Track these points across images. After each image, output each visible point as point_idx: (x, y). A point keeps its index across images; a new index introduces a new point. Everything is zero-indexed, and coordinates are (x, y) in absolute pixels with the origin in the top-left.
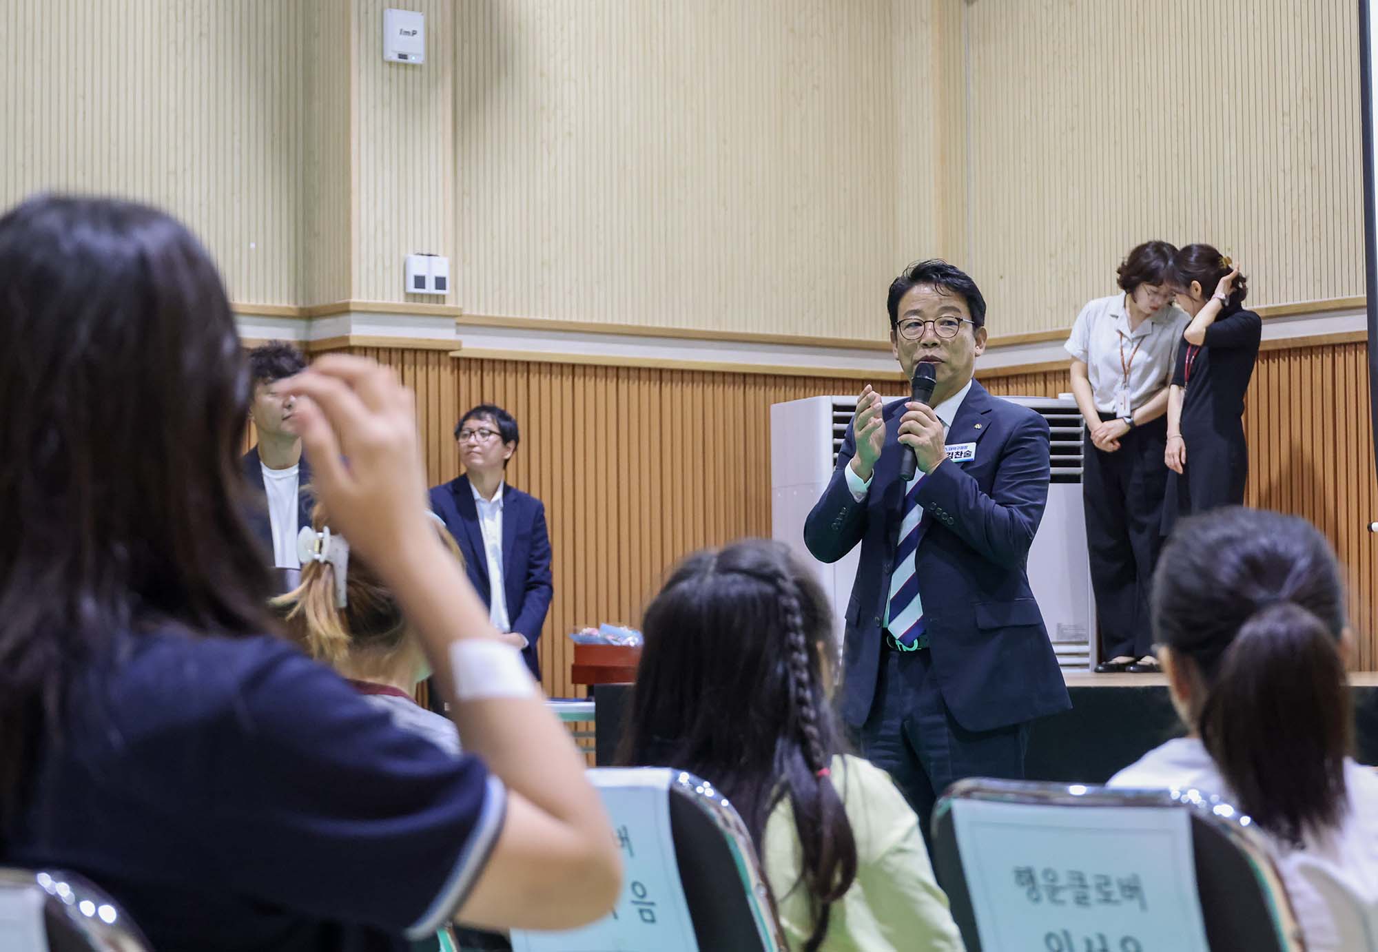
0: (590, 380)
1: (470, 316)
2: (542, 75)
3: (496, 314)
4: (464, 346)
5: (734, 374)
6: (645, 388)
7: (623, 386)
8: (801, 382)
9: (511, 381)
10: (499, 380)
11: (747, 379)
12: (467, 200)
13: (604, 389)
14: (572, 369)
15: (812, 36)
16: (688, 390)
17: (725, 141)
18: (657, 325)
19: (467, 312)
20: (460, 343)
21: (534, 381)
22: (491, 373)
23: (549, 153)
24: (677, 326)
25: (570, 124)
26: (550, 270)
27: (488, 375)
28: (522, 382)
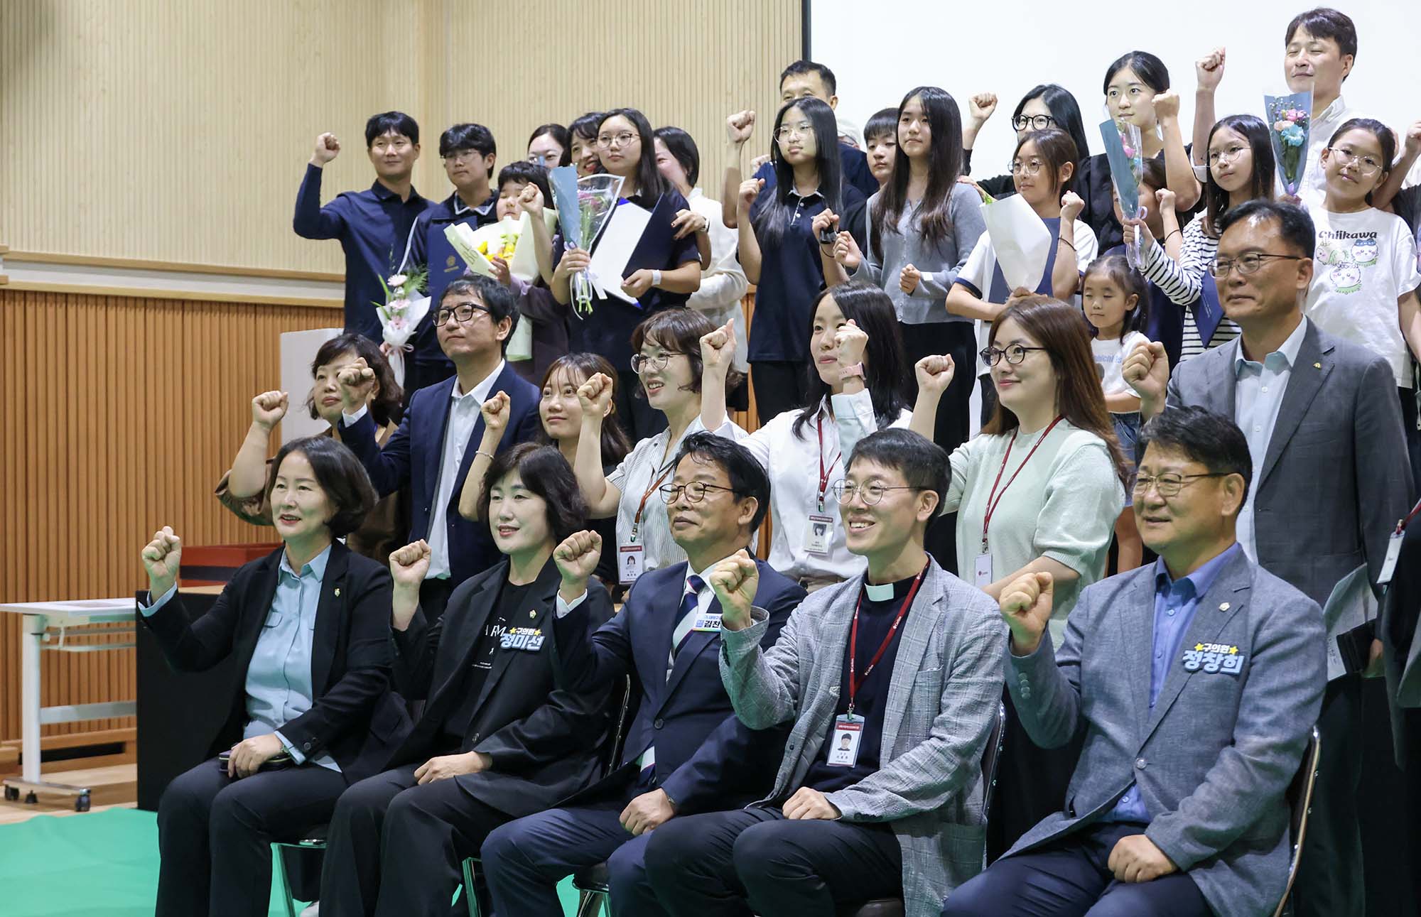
0: (121, 310)
1: (13, 252)
2: (79, 37)
3: (38, 251)
4: (11, 279)
5: (247, 305)
6: (169, 317)
7: (150, 315)
8: (303, 312)
9: (51, 310)
10: (40, 310)
11: (258, 309)
12: (11, 147)
13: (135, 317)
14: (106, 300)
15: (315, 9)
16: (207, 318)
17: (239, 101)
18: (179, 261)
19: (12, 249)
20: (6, 278)
21: (72, 310)
22: (34, 304)
23: (85, 107)
24: (197, 262)
25: (104, 82)
26: (86, 212)
27: (31, 305)
28: (61, 311)
